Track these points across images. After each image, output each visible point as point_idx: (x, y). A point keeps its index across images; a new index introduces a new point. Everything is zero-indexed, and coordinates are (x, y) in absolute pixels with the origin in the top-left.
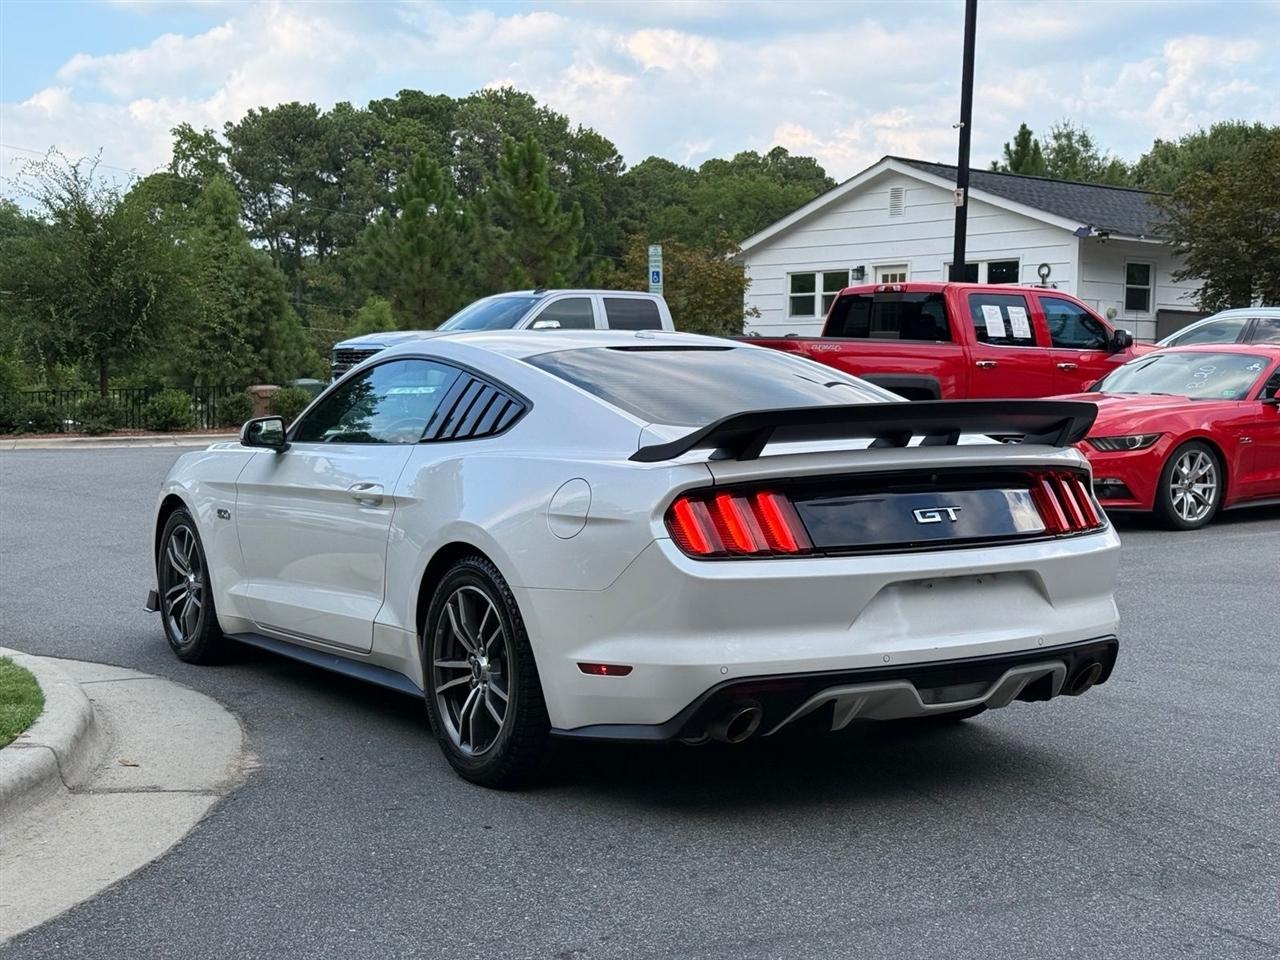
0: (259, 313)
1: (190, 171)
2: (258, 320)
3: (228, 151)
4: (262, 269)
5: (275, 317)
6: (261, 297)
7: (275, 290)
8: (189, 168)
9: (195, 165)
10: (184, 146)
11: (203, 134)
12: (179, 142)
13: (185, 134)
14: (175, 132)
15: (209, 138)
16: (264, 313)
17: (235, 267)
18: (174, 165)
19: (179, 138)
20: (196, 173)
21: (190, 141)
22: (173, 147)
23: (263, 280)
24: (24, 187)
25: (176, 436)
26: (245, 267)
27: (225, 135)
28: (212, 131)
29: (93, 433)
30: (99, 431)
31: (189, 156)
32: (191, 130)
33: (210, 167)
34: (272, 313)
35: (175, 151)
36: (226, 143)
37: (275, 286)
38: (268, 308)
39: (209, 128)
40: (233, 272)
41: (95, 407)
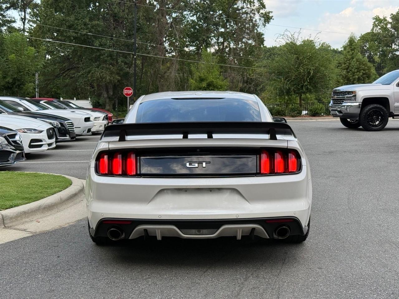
0: (362, 77)
1: (378, 31)
2: (361, 80)
3: (391, 23)
4: (364, 63)
5: (367, 79)
6: (362, 72)
7: (368, 70)
8: (377, 30)
9: (380, 29)
10: (376, 23)
11: (383, 18)
12: (375, 22)
13: (377, 19)
14: (374, 19)
15: (385, 19)
16: (363, 77)
17: (354, 63)
18: (373, 29)
19: (375, 20)
20: (379, 31)
21: (378, 21)
22: (373, 23)
23: (363, 66)
24: (279, 42)
25: (317, 118)
26: (358, 63)
27: (390, 18)
28: (386, 17)
29: (293, 117)
30: (294, 116)
31: (378, 26)
32: (379, 18)
33: (385, 29)
34: (366, 77)
35: (373, 25)
36: (390, 21)
37: (368, 68)
38: (365, 76)
39: (385, 16)
40: (353, 64)
41: (294, 109)
